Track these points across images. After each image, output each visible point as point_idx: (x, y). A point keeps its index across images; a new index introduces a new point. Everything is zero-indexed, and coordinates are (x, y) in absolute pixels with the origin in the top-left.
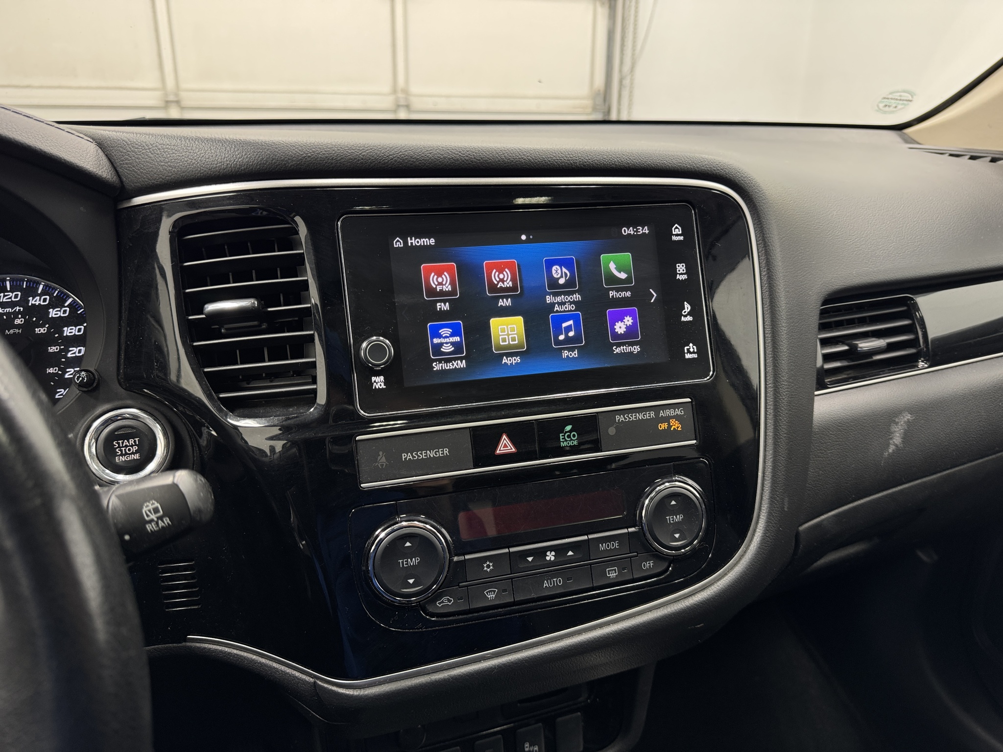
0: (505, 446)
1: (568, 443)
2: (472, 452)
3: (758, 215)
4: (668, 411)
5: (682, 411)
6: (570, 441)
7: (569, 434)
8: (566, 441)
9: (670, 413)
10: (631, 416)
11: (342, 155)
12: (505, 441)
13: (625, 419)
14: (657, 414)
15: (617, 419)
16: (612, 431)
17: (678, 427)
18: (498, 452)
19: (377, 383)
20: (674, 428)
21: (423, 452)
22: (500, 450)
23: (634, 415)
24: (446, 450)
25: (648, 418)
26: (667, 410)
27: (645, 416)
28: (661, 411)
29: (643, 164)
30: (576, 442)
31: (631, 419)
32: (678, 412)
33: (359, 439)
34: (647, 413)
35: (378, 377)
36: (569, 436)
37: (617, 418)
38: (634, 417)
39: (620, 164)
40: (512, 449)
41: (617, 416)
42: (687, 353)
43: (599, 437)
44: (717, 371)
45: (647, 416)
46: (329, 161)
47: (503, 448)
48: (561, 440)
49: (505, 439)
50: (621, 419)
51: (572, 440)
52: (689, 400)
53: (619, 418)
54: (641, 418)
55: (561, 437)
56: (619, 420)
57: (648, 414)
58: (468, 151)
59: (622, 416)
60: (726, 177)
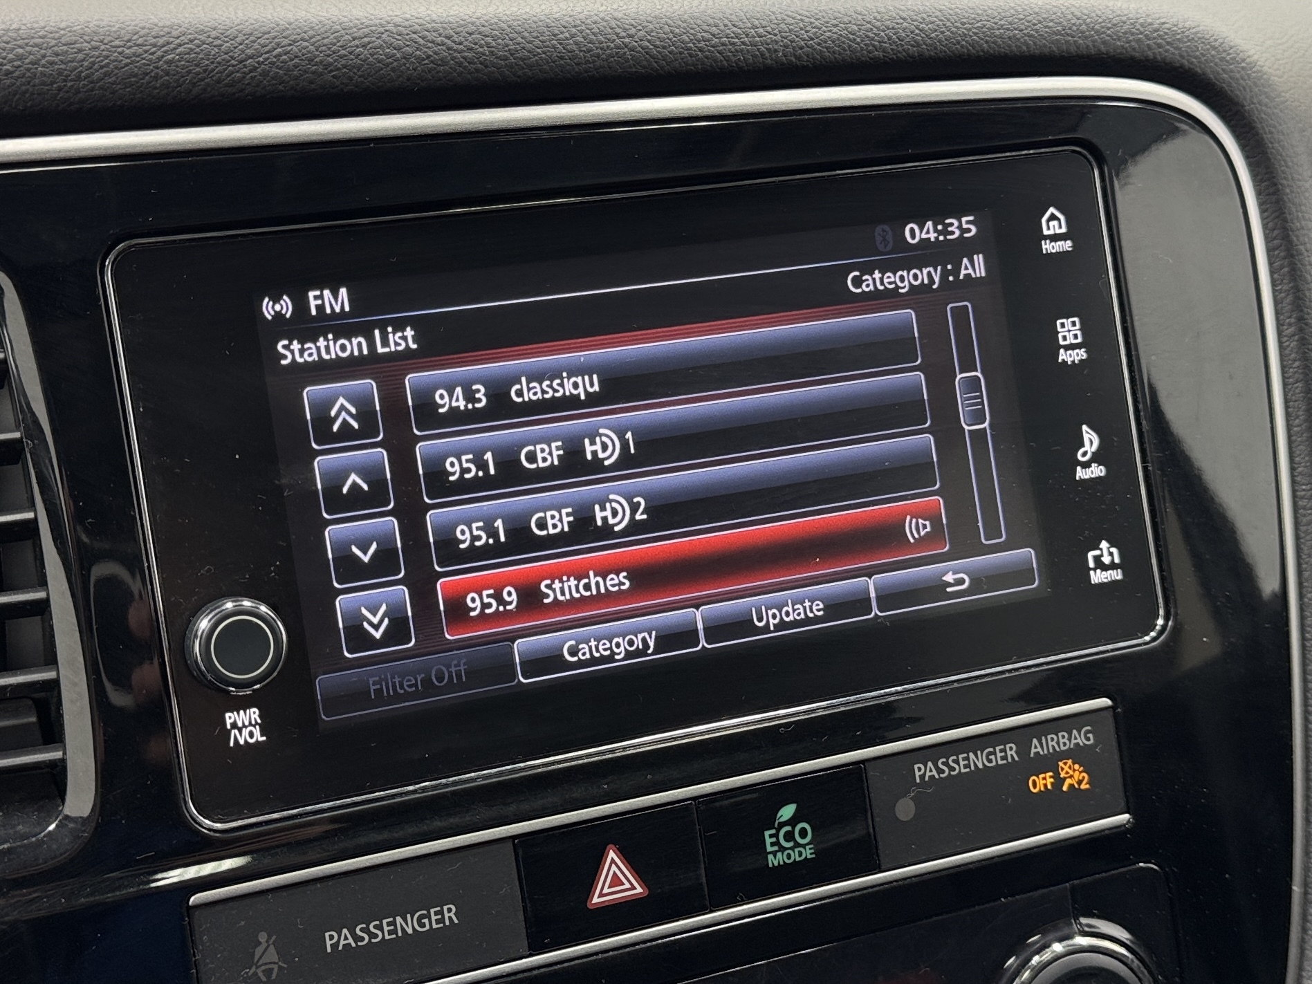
0: (616, 881)
1: (789, 856)
2: (525, 909)
3: (1267, 167)
4: (1052, 739)
5: (1090, 735)
6: (792, 848)
7: (788, 828)
8: (782, 849)
9: (1058, 743)
10: (954, 761)
11: (107, 65)
12: (614, 868)
13: (940, 771)
14: (1024, 749)
15: (917, 774)
16: (905, 809)
17: (1080, 782)
18: (595, 900)
19: (240, 730)
20: (1071, 786)
21: (385, 922)
22: (601, 895)
23: (964, 759)
24: (450, 910)
25: (1000, 762)
26: (1049, 737)
27: (992, 757)
28: (1035, 741)
29: (958, 43)
30: (809, 852)
31: (954, 769)
32: (1080, 738)
33: (198, 902)
34: (998, 748)
35: (242, 712)
36: (789, 836)
37: (919, 770)
38: (962, 763)
39: (894, 47)
40: (633, 888)
41: (916, 766)
42: (1095, 569)
43: (871, 830)
44: (1176, 615)
45: (998, 760)
46: (69, 84)
47: (610, 887)
48: (769, 849)
49: (613, 861)
50: (928, 774)
51: (797, 845)
52: (1105, 702)
53: (924, 771)
54: (980, 766)
55: (768, 841)
56: (923, 777)
57: (1001, 751)
58: (470, 34)
59: (930, 764)
60: (1182, 66)
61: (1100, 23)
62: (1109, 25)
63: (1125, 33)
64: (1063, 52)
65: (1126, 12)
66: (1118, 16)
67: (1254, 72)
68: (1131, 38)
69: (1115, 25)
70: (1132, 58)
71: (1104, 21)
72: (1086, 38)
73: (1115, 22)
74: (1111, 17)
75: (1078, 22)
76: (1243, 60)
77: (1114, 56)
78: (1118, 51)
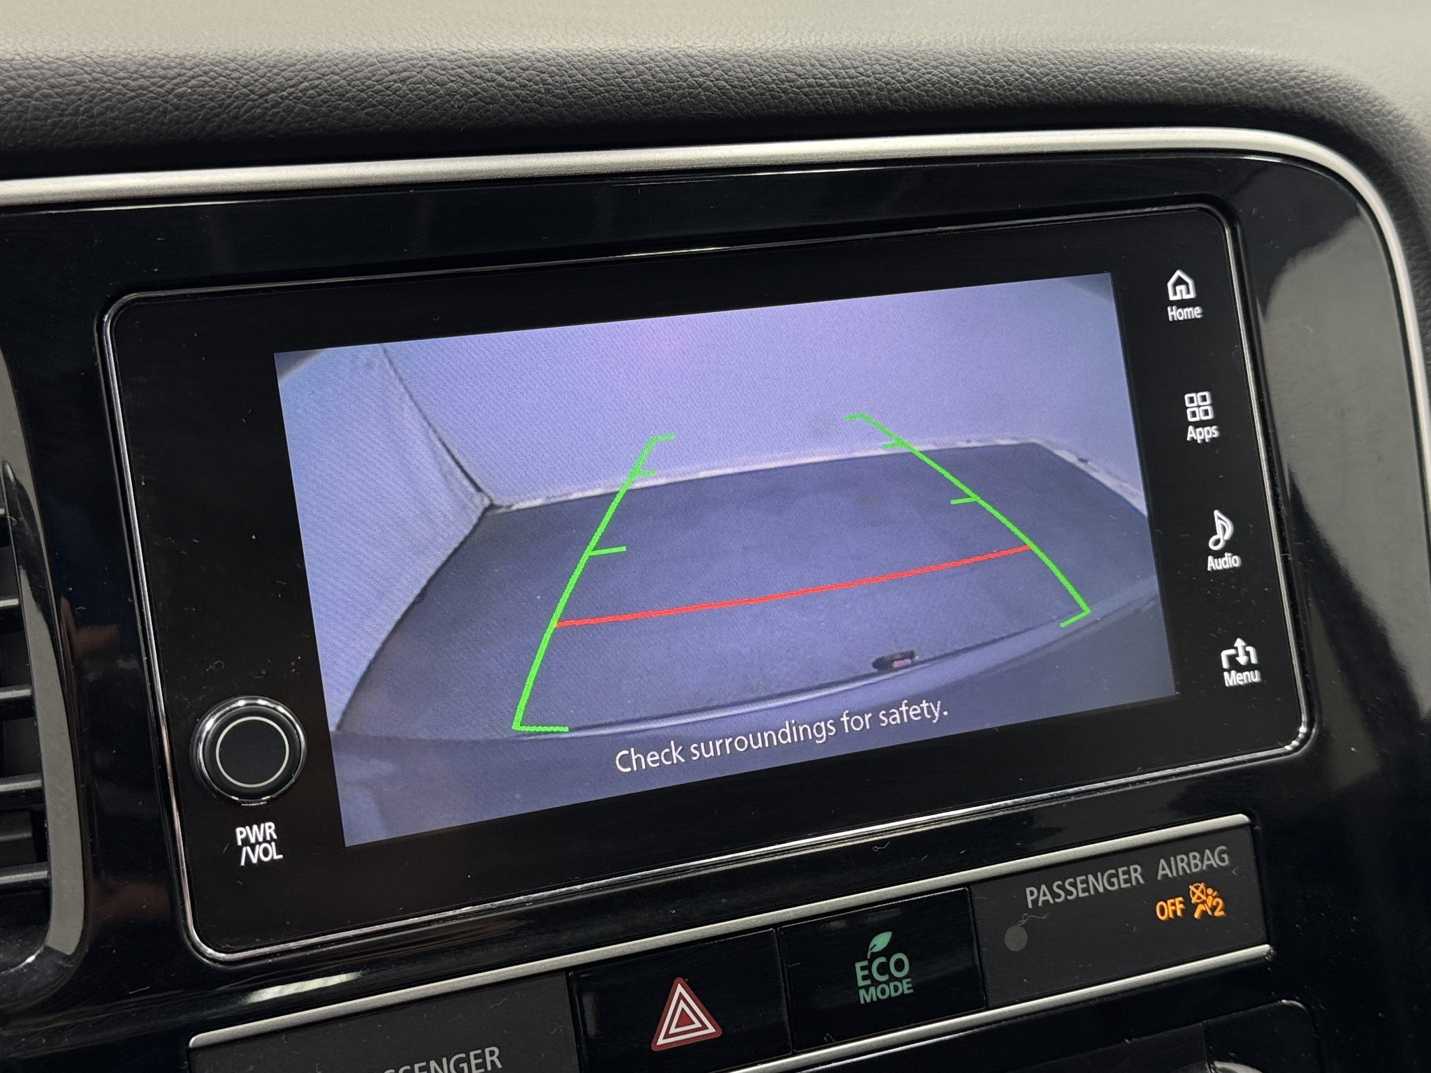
61: (1230, 70)
62: (1241, 72)
63: (1259, 81)
64: (1191, 100)
65: (1260, 58)
66: (1250, 62)
67: (1402, 126)
68: (1265, 86)
69: (1247, 72)
70: (1267, 108)
71: (1235, 67)
72: (1215, 85)
73: (1248, 69)
74: (1243, 63)
75: (1206, 68)
76: (1390, 113)
77: (1247, 105)
78: (1252, 100)
